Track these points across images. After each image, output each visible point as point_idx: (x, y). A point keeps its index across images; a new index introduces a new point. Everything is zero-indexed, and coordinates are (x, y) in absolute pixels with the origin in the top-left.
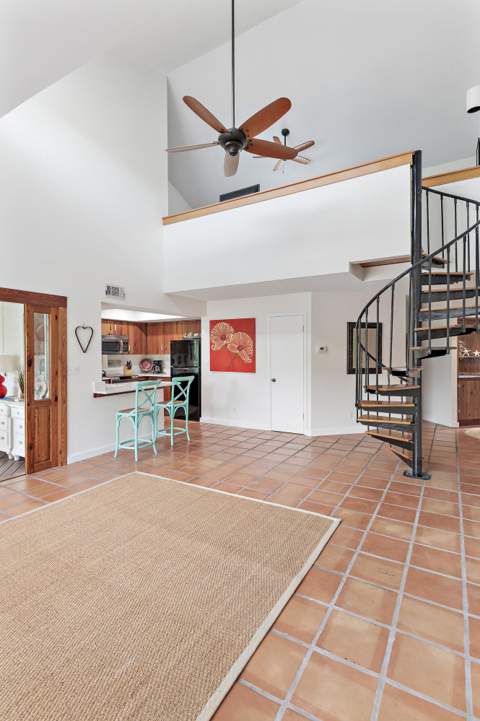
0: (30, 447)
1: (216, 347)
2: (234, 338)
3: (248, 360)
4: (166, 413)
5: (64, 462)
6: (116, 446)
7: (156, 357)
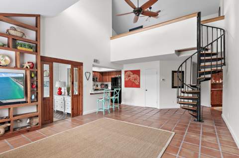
0: (73, 109)
1: (126, 80)
2: (133, 76)
3: (138, 84)
4: (112, 100)
5: (82, 114)
6: (97, 110)
7: (106, 83)
